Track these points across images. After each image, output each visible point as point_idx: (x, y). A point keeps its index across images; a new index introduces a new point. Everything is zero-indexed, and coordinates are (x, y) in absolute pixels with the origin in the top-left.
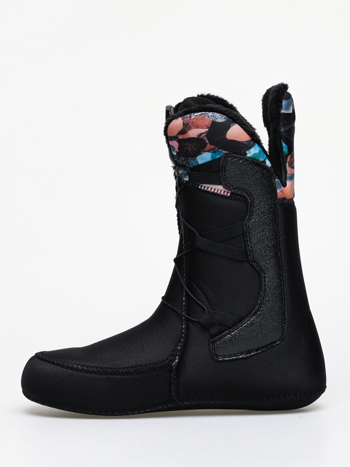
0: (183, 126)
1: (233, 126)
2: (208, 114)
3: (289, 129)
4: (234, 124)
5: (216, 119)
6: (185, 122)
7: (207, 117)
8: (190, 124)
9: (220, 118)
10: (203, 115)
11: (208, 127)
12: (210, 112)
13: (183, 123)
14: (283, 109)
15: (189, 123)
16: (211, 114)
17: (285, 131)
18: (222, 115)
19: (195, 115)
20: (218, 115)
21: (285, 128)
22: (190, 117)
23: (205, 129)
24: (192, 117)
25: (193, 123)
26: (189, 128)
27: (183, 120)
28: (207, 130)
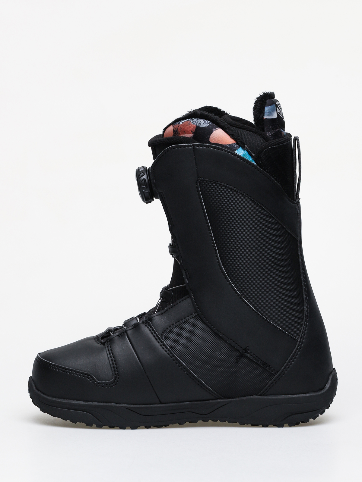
0: (173, 132)
1: (215, 130)
2: (193, 120)
3: (275, 133)
4: (217, 129)
5: (199, 124)
6: (174, 129)
7: (192, 123)
8: (179, 130)
9: (203, 123)
10: (189, 122)
11: (193, 132)
12: (195, 118)
13: (174, 130)
14: (265, 115)
15: (177, 130)
16: (195, 120)
17: (271, 135)
18: (205, 121)
19: (183, 122)
20: (201, 121)
21: (270, 133)
22: (179, 124)
23: (191, 134)
24: (180, 124)
25: (181, 130)
26: (178, 134)
27: (173, 127)
28: (193, 135)
